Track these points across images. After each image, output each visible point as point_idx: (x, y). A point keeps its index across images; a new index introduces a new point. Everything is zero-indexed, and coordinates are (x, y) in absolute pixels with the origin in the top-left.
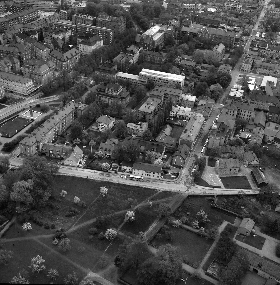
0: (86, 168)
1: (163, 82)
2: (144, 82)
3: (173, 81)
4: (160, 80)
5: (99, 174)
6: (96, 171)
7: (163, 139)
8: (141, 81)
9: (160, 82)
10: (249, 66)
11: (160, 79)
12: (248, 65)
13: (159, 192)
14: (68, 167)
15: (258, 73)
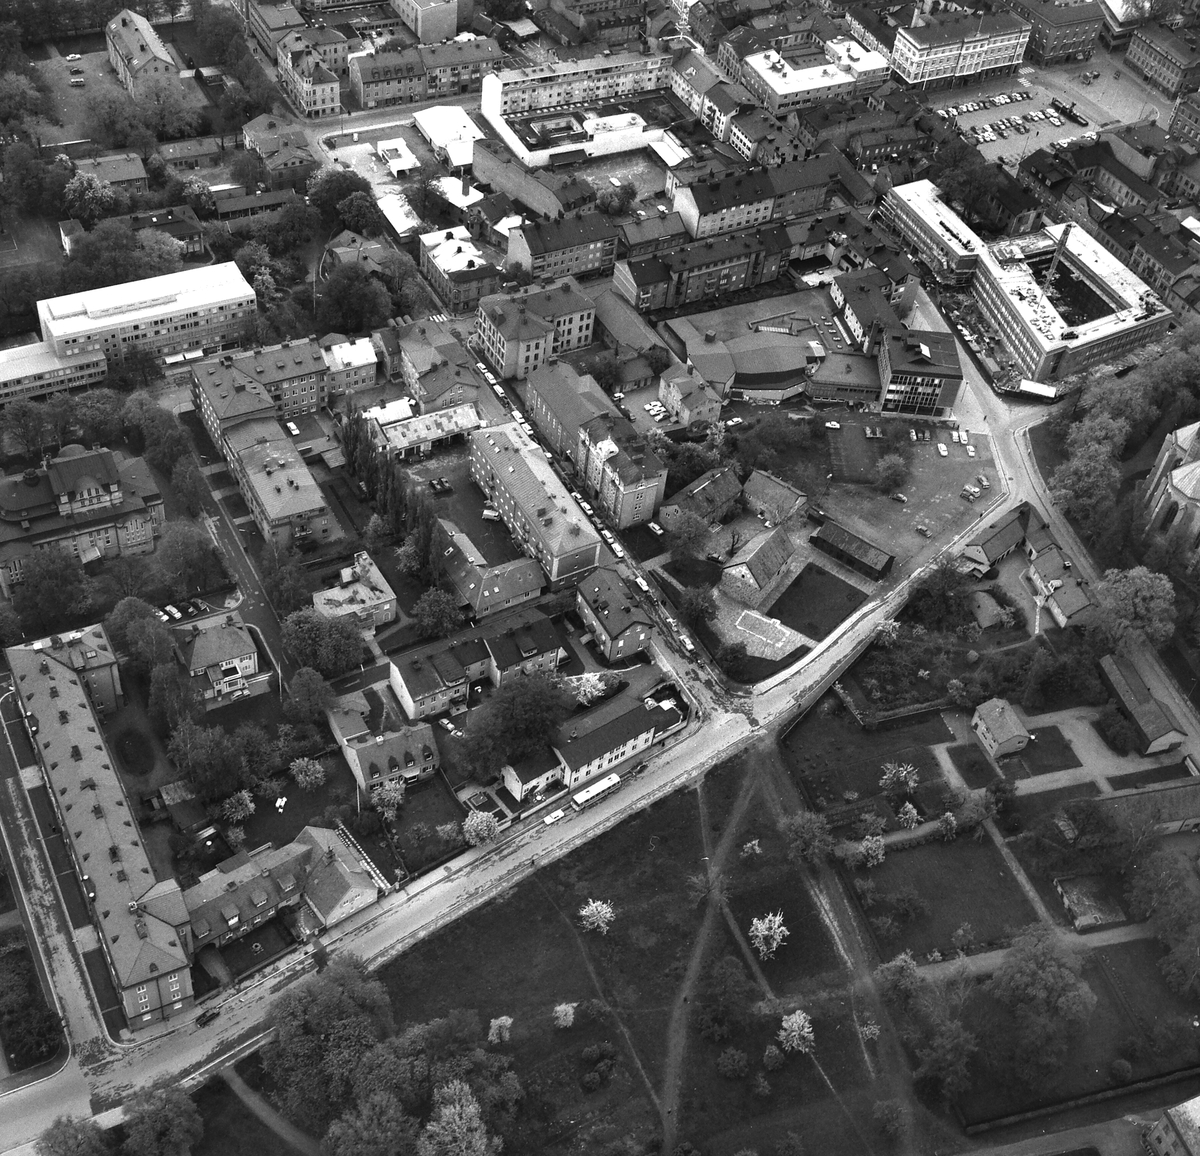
0: (413, 879)
1: (176, 328)
2: (96, 364)
3: (221, 308)
4: (159, 327)
5: (473, 865)
6: (454, 864)
7: (496, 590)
8: (81, 368)
9: (164, 332)
10: (332, 89)
11: (162, 321)
12: (327, 87)
13: (697, 786)
14: (349, 927)
15: (372, 104)
